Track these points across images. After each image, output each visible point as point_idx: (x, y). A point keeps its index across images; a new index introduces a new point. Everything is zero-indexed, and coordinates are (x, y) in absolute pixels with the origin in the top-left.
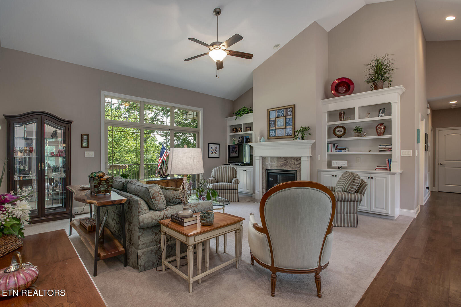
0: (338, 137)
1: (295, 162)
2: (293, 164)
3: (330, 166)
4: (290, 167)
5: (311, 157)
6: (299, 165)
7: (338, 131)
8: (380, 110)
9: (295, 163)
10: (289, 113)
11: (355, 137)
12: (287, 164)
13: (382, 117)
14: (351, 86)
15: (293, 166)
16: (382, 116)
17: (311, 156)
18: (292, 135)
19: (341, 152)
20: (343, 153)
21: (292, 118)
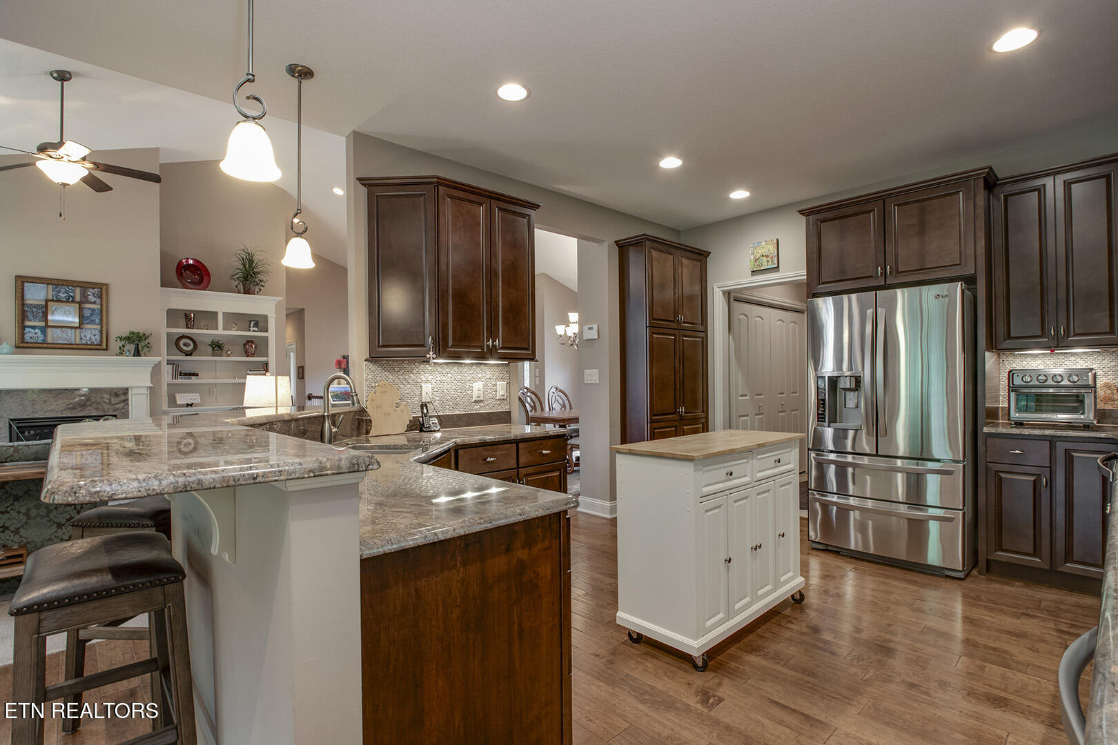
0: (187, 355)
1: (112, 398)
2: (105, 402)
3: (172, 401)
4: (98, 409)
5: (150, 387)
6: (122, 404)
7: (185, 345)
8: (251, 322)
9: (110, 400)
10: (90, 297)
11: (213, 356)
12: (88, 403)
13: (253, 333)
14: (206, 278)
15: (106, 406)
16: (254, 331)
17: (152, 385)
18: (101, 345)
19: (190, 379)
20: (194, 380)
21: (101, 310)
